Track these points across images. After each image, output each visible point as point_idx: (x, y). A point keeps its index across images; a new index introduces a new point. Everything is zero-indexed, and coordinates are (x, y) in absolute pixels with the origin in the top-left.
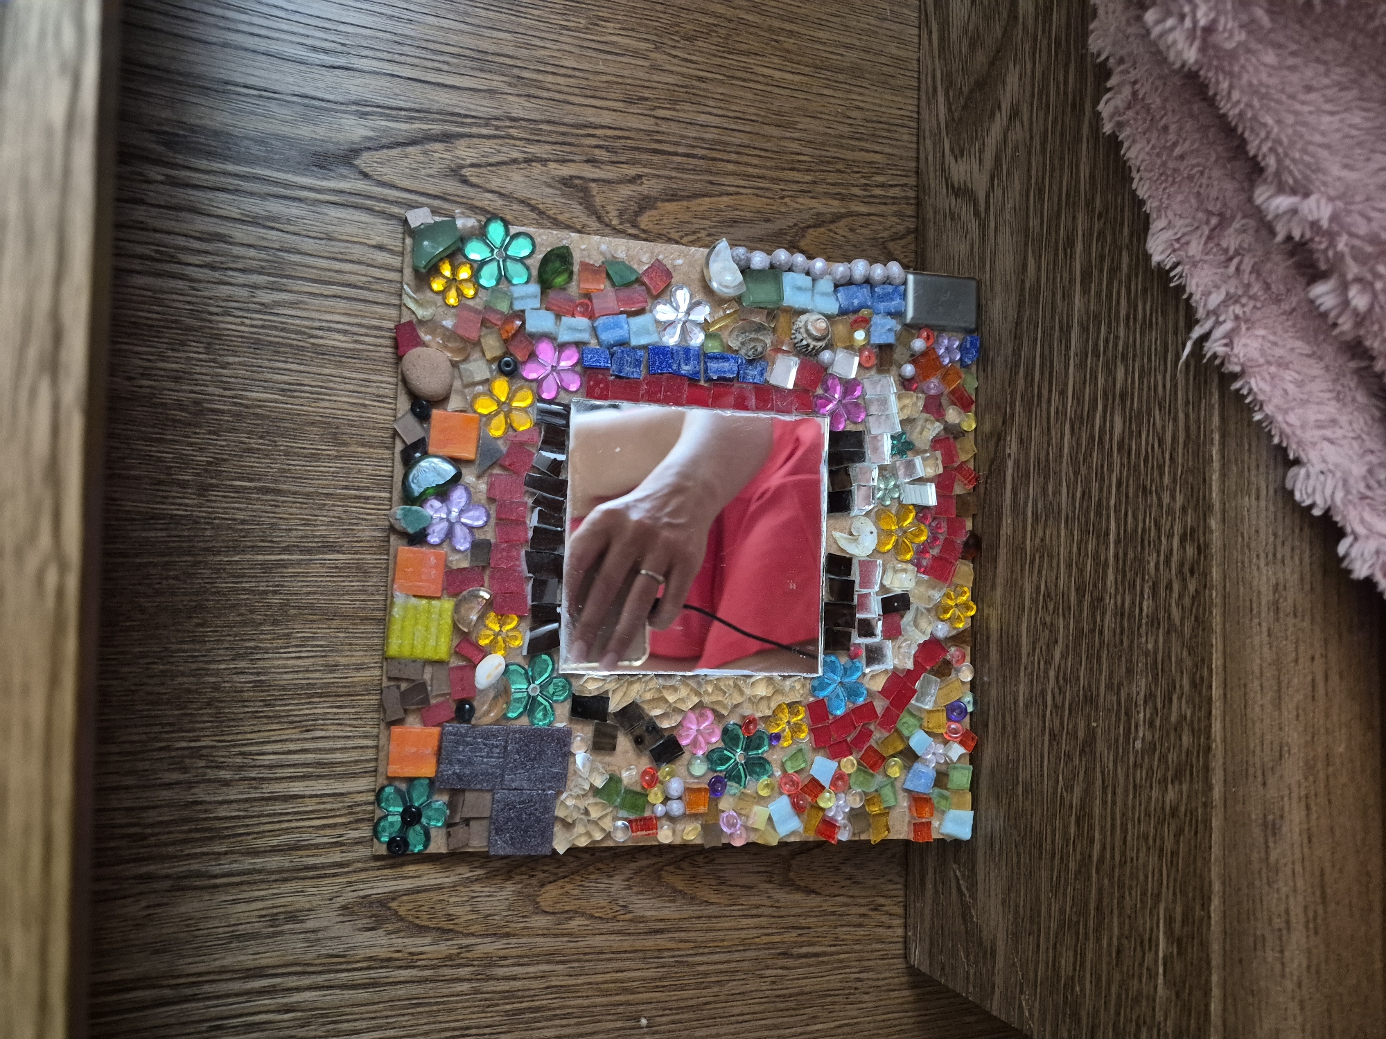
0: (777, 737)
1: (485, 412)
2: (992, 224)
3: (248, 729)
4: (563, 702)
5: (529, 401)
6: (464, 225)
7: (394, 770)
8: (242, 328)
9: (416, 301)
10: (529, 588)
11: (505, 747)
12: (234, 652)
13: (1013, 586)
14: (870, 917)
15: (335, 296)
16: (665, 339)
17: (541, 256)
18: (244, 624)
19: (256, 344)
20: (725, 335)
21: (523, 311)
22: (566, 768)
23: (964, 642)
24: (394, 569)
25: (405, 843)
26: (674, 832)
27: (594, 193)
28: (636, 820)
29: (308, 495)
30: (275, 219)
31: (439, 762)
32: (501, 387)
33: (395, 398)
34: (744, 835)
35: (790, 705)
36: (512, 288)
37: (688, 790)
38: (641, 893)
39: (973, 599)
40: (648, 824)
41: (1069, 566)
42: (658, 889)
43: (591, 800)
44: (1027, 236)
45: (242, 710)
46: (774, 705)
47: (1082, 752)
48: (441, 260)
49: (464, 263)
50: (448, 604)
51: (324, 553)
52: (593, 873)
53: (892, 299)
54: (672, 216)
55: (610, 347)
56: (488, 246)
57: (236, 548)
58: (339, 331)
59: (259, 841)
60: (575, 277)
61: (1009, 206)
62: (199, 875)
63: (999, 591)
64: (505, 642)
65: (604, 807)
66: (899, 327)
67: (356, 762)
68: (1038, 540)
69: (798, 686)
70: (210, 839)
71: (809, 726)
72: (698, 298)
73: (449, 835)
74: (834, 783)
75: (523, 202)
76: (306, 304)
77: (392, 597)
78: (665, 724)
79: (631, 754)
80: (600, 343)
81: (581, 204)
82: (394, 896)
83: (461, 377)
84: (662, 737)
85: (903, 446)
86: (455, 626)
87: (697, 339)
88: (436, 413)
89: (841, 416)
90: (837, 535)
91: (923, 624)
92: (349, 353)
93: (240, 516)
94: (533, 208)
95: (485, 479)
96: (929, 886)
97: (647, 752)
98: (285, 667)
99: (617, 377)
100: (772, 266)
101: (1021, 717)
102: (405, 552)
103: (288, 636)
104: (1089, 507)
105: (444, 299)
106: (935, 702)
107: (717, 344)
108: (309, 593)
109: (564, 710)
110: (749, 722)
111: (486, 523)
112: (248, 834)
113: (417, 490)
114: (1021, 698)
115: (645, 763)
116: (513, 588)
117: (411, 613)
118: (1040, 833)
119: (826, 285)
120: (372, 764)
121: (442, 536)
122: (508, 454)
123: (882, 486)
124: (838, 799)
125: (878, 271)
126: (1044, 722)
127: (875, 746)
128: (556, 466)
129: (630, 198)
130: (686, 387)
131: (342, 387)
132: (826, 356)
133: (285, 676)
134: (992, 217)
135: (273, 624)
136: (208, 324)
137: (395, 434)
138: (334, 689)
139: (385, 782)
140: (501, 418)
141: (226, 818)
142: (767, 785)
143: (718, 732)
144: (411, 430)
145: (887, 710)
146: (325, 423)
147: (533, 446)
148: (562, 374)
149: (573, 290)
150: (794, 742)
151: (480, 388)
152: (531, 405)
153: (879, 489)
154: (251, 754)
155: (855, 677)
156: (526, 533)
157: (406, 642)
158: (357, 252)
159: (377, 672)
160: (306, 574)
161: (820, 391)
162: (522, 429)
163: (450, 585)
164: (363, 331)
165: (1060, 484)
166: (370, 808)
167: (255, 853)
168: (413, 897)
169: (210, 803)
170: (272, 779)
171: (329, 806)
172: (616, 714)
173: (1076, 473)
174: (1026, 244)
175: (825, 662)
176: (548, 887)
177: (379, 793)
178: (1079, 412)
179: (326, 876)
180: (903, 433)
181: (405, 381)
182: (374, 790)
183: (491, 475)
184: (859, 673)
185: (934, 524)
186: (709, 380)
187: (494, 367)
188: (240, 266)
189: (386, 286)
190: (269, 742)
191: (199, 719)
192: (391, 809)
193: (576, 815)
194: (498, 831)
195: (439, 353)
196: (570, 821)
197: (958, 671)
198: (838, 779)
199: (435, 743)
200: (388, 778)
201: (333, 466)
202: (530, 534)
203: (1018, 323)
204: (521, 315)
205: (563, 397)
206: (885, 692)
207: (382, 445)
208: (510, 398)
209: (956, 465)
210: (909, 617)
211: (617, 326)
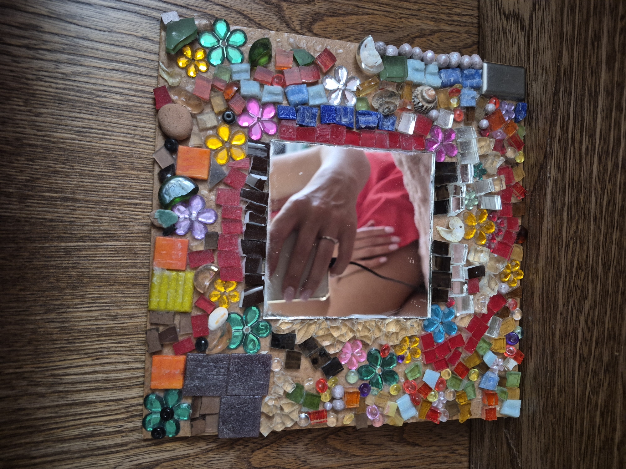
0: (402, 358)
1: (214, 147)
2: (535, 33)
3: (57, 359)
4: (265, 337)
5: (243, 141)
6: (200, 23)
7: (155, 384)
8: (50, 90)
9: (168, 73)
10: (243, 264)
11: (228, 368)
12: (46, 308)
13: (551, 261)
14: (450, 457)
15: (114, 70)
16: (330, 101)
17: (250, 46)
18: (53, 289)
19: (60, 100)
20: (370, 99)
21: (239, 81)
22: (268, 381)
23: (517, 296)
24: (154, 252)
25: (163, 432)
26: (337, 420)
27: (285, 9)
28: (313, 413)
29: (96, 202)
30: (72, 17)
31: (185, 379)
32: (224, 132)
33: (154, 138)
34: (381, 420)
35: (410, 338)
36: (232, 66)
37: (346, 393)
38: (315, 452)
39: (522, 268)
40: (322, 415)
41: (597, 249)
42: (325, 449)
43: (284, 401)
44: (562, 38)
45: (52, 346)
46: (400, 338)
47: (606, 371)
48: (185, 46)
49: (199, 49)
50: (190, 275)
51: (108, 241)
52: (285, 442)
53: (474, 78)
54: (334, 26)
55: (296, 105)
56: (216, 37)
57: (47, 238)
58: (117, 93)
59: (66, 433)
60: (273, 60)
61: (548, 20)
62: (24, 457)
63: (541, 264)
64: (227, 298)
65: (293, 405)
66: (478, 96)
67: (130, 378)
68: (572, 232)
69: (416, 325)
70: (31, 433)
71: (422, 350)
72: (352, 74)
73: (192, 426)
74: (437, 386)
75: (239, 12)
76: (95, 75)
77: (153, 270)
78: (331, 351)
79: (310, 370)
80: (289, 103)
81: (276, 15)
82: (158, 463)
83: (198, 124)
84: (329, 360)
85: (481, 172)
86: (195, 289)
87: (352, 101)
88: (181, 148)
89: (443, 153)
90: (439, 228)
91: (493, 284)
92: (124, 109)
93: (50, 216)
94: (246, 17)
95: (214, 192)
96: (487, 441)
97: (320, 369)
98: (81, 317)
99: (301, 125)
100: (400, 54)
101: (557, 344)
102: (161, 240)
103: (83, 297)
104: (613, 211)
105: (187, 72)
106: (499, 334)
107: (364, 105)
108: (97, 268)
109: (266, 342)
110: (384, 349)
111: (215, 221)
112: (58, 428)
113: (168, 199)
114: (558, 333)
115: (319, 375)
116: (233, 263)
117: (165, 280)
118: (571, 419)
119: (433, 68)
120: (141, 379)
121: (186, 230)
122: (230, 175)
123: (467, 197)
124: (440, 395)
125: (466, 60)
126: (576, 349)
127: (462, 361)
128: (261, 184)
129: (307, 13)
130: (345, 132)
131: (119, 130)
132: (434, 113)
133: (82, 323)
134: (534, 29)
135: (72, 289)
136: (25, 86)
137: (155, 162)
138: (115, 331)
139: (150, 392)
140: (224, 152)
141: (42, 418)
142: (396, 389)
143: (365, 355)
144: (165, 159)
145: (470, 340)
146: (107, 154)
147: (246, 170)
148: (265, 123)
149: (272, 67)
150: (413, 360)
151: (210, 132)
152: (244, 144)
153: (466, 200)
154: (59, 375)
155: (450, 319)
156: (242, 228)
157: (162, 300)
158: (129, 40)
159: (144, 319)
160: (95, 255)
161: (429, 137)
162: (238, 159)
163: (191, 262)
164: (133, 93)
165: (590, 195)
166: (140, 408)
167: (63, 440)
168: (170, 463)
169: (31, 409)
170: (74, 391)
171: (113, 408)
172: (300, 345)
173: (603, 189)
174: (561, 43)
175: (432, 310)
176: (256, 452)
177: (146, 398)
178: (605, 148)
179: (112, 453)
180: (481, 164)
181: (160, 127)
182: (142, 397)
183: (218, 189)
184: (453, 316)
185: (499, 221)
186: (360, 128)
187: (220, 118)
188: (48, 47)
189: (148, 64)
190: (71, 367)
191: (22, 353)
192: (153, 410)
193: (274, 411)
194: (225, 422)
195: (183, 108)
196: (271, 415)
197: (513, 313)
198: (440, 383)
199: (182, 366)
200: (151, 389)
201: (113, 183)
202: (244, 228)
203: (556, 93)
204: (237, 84)
205: (266, 139)
206: (470, 328)
207: (146, 169)
208: (231, 138)
209: (513, 184)
210: (484, 282)
211: (300, 91)
